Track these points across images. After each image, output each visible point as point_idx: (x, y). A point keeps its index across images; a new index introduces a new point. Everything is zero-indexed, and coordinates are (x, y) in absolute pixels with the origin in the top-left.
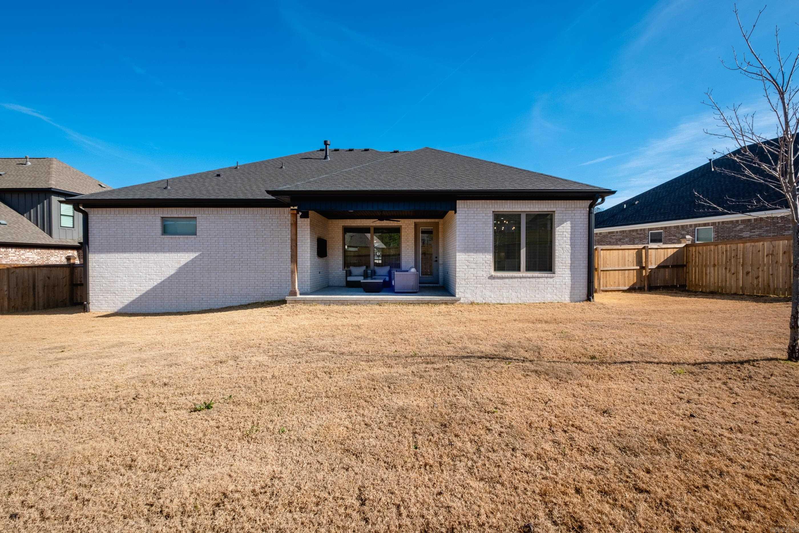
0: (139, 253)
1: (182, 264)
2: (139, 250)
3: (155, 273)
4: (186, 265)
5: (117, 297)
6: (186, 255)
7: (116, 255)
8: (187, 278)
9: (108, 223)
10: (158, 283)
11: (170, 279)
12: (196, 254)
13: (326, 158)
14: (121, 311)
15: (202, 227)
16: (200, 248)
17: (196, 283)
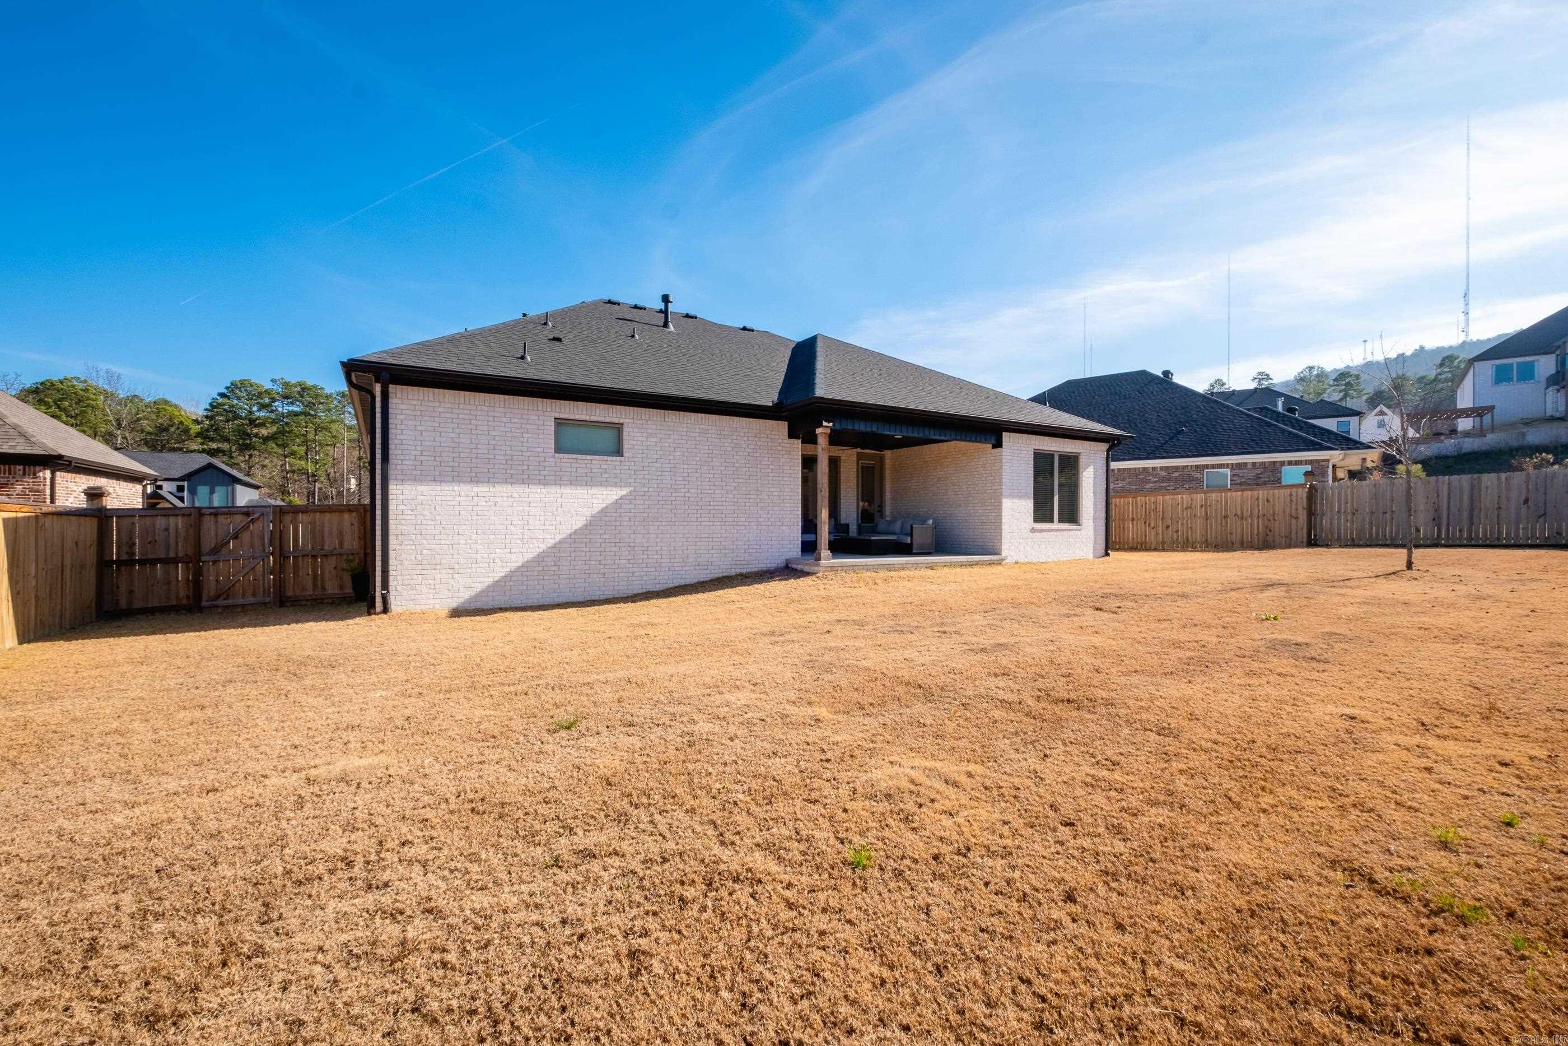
0: (509, 487)
1: (597, 510)
2: (510, 480)
3: (543, 527)
4: (604, 512)
5: (456, 576)
6: (605, 493)
7: (457, 488)
8: (605, 536)
9: (437, 419)
10: (549, 545)
11: (574, 537)
12: (624, 492)
13: (666, 325)
14: (467, 606)
15: (634, 443)
16: (630, 480)
17: (621, 545)
